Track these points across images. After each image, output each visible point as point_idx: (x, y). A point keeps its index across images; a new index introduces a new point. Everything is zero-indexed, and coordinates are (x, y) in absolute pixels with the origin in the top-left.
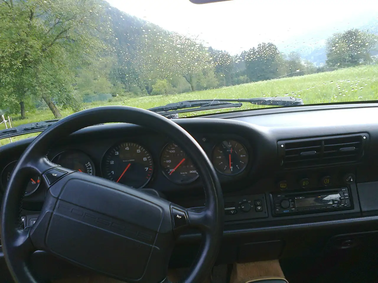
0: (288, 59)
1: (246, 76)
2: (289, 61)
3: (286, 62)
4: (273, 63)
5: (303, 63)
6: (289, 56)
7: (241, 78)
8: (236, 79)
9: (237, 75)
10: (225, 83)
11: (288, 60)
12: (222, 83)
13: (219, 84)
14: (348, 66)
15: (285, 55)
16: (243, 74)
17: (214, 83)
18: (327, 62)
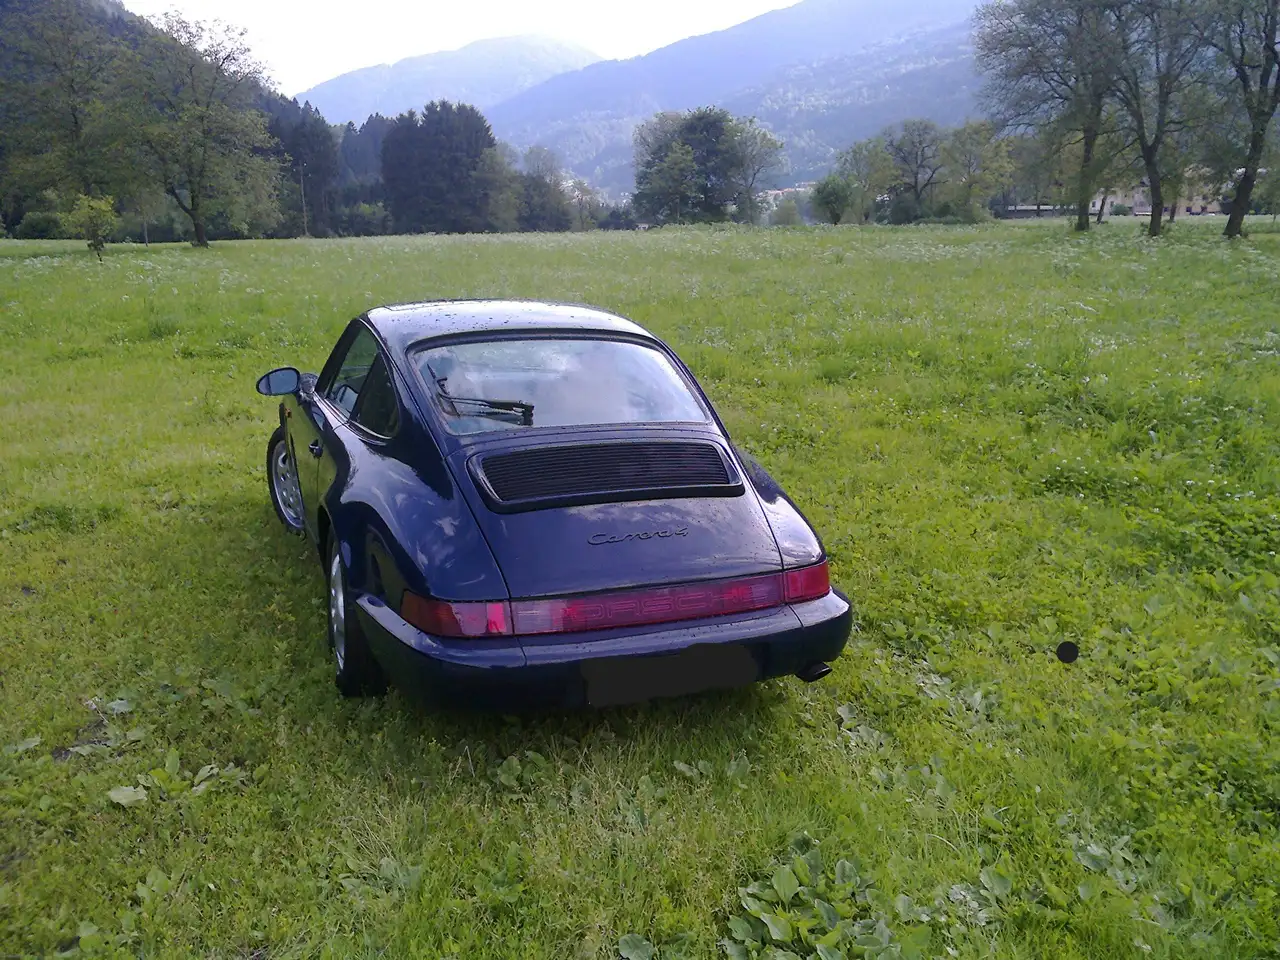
0: (520, 167)
1: (380, 204)
2: (525, 173)
3: (516, 178)
4: (473, 173)
5: (568, 184)
6: (527, 158)
7: (365, 208)
8: (347, 211)
9: (351, 198)
10: (306, 220)
11: (521, 173)
12: (295, 218)
13: (284, 221)
14: (694, 219)
15: (513, 155)
16: (371, 196)
17: (268, 215)
18: (637, 198)
